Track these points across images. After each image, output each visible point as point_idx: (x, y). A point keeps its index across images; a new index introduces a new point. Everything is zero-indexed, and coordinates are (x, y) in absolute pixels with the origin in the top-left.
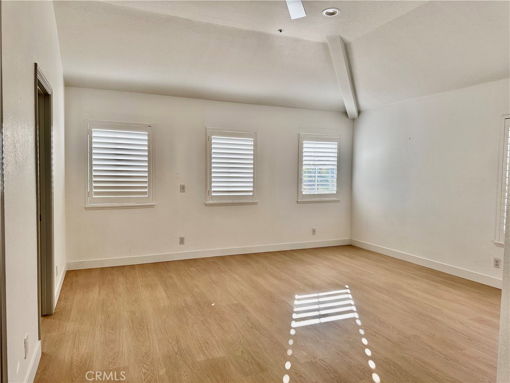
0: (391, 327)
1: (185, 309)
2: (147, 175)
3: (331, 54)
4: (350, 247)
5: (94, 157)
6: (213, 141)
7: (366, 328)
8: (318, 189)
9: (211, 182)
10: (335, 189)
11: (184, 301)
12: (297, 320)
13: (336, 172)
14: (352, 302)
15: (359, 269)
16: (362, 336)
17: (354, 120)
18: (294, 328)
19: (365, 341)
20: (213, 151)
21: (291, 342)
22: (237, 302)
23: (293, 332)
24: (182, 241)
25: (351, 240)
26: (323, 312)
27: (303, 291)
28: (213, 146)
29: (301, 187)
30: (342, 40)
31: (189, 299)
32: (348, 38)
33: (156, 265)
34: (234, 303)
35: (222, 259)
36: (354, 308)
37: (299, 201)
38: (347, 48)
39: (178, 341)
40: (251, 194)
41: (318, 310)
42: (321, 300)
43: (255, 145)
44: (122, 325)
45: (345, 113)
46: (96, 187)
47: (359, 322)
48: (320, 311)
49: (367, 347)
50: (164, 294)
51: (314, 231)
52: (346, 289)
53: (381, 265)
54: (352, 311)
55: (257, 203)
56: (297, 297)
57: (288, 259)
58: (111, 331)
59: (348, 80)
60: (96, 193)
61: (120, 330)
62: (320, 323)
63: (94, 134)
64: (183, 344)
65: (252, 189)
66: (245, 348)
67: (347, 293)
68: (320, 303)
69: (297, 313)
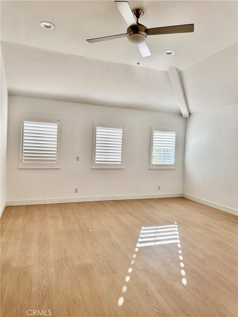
0: (200, 250)
1: (73, 232)
2: (56, 150)
3: (171, 78)
4: (182, 199)
5: (24, 138)
6: (97, 130)
7: (183, 250)
8: (162, 161)
9: (95, 155)
10: (173, 162)
11: (73, 227)
12: (141, 242)
13: (174, 151)
14: (177, 233)
15: (186, 212)
16: (180, 254)
17: (186, 119)
18: (138, 247)
19: (181, 258)
20: (97, 136)
21: (134, 256)
22: (105, 230)
23: (137, 250)
24: (76, 191)
25: (183, 194)
26: (157, 238)
27: (147, 225)
28: (97, 133)
29: (152, 160)
30: (177, 69)
31: (76, 226)
32: (181, 69)
33: (60, 205)
34: (103, 230)
35: (100, 202)
36: (178, 237)
37: (150, 168)
38: (180, 75)
39: (65, 252)
40: (120, 163)
41: (155, 237)
42: (158, 231)
43: (123, 133)
44: (34, 240)
45: (181, 115)
46: (25, 156)
47: (179, 246)
48: (156, 238)
49: (182, 261)
50: (62, 223)
51: (159, 188)
52: (175, 224)
53: (200, 210)
54: (176, 239)
55: (124, 169)
56: (143, 228)
57: (141, 204)
58: (26, 244)
59: (182, 94)
60: (25, 160)
61: (31, 244)
62: (155, 245)
63: (25, 125)
64: (68, 254)
65: (120, 160)
66: (105, 258)
67: (175, 227)
68: (156, 233)
69: (142, 238)
